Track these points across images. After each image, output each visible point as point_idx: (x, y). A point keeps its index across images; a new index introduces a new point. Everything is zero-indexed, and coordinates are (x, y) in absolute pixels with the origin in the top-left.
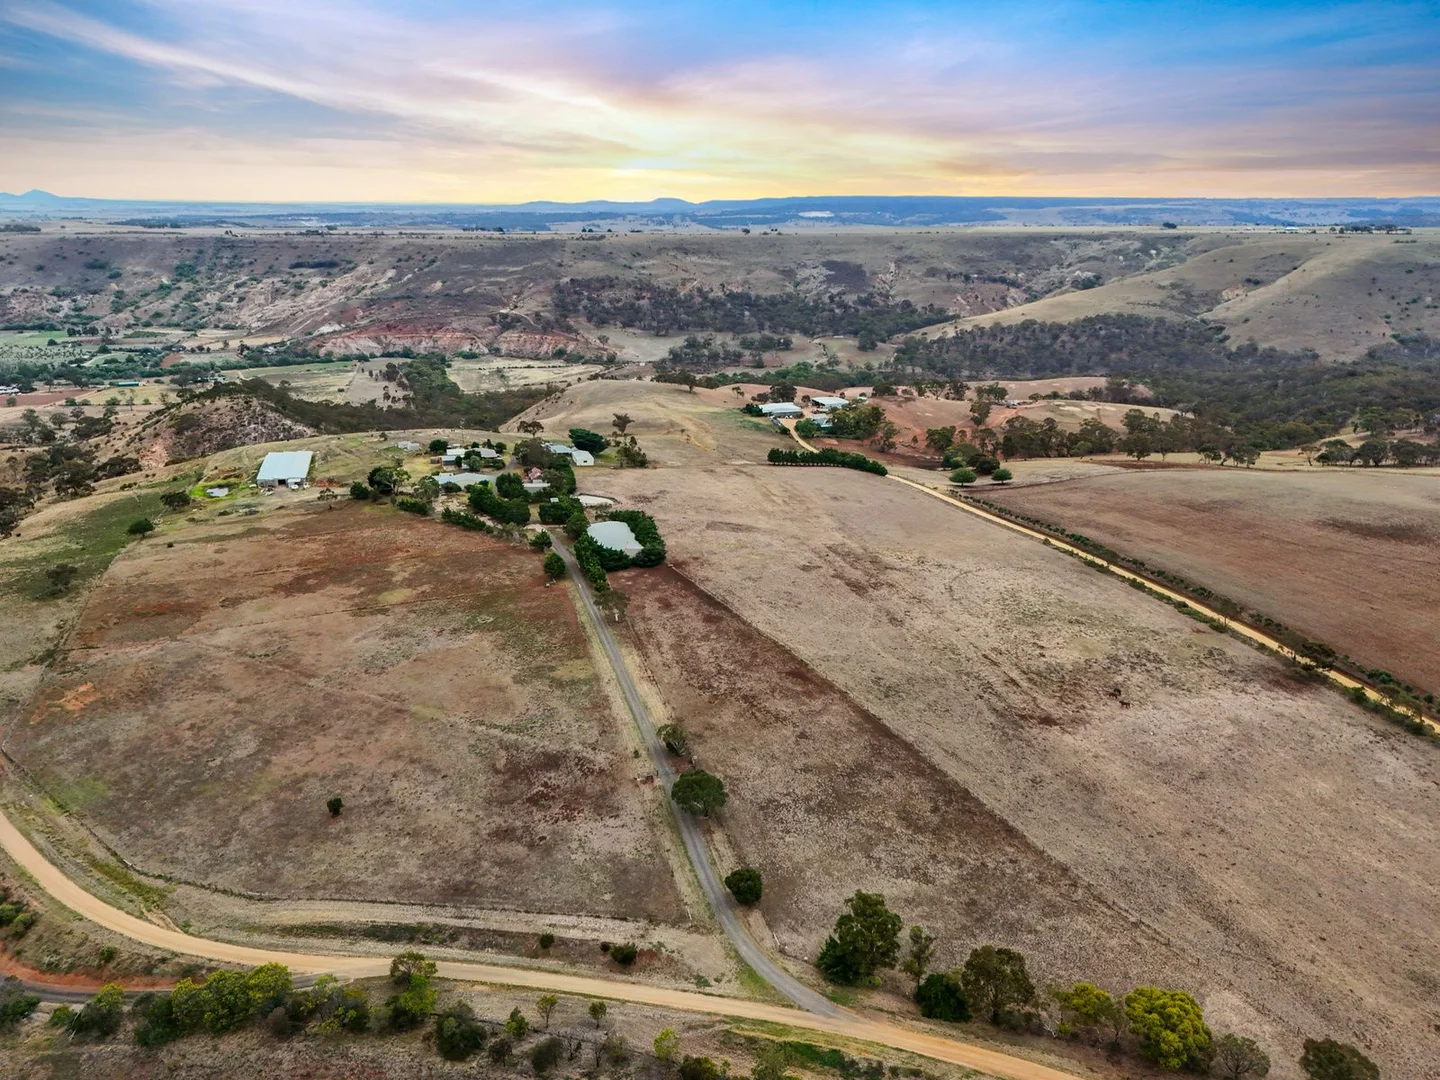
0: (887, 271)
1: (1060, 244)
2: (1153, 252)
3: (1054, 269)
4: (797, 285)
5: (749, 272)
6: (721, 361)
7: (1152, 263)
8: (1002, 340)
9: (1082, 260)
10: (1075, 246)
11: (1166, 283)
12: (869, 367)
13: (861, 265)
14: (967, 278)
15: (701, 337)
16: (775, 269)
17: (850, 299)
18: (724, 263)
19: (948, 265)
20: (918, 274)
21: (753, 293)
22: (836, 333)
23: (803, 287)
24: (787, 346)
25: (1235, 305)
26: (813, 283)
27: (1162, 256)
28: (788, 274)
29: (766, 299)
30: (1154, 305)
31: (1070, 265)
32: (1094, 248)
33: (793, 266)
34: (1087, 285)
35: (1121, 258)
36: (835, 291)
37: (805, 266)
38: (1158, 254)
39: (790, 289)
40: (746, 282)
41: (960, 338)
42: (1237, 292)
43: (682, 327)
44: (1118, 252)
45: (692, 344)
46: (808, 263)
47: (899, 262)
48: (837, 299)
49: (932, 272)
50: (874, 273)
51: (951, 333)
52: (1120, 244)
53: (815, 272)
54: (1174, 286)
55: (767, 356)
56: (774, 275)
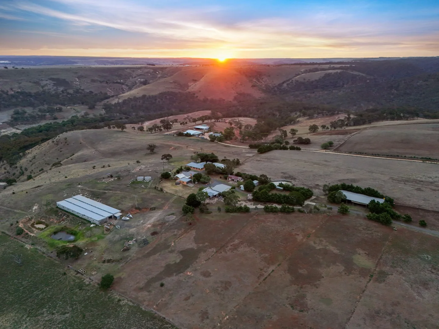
0: (76, 81)
1: (128, 71)
2: (157, 72)
3: (131, 78)
4: (43, 87)
5: (20, 83)
6: (37, 119)
7: (159, 76)
8: (140, 102)
9: (138, 75)
10: (133, 71)
11: (172, 81)
12: (101, 115)
13: (65, 79)
14: (107, 83)
15: (19, 109)
16: (30, 82)
17: (71, 91)
18: (6, 80)
19: (96, 78)
20: (89, 82)
21: (26, 91)
22: (74, 104)
23: (46, 88)
24: (60, 110)
25: (193, 87)
26: (50, 87)
27: (160, 74)
28: (37, 83)
29: (35, 93)
30: (173, 88)
31: (135, 77)
32: (139, 72)
33: (38, 80)
34: (145, 83)
35: (149, 74)
36: (61, 89)
37: (42, 80)
38: (159, 73)
39: (41, 89)
40: (20, 88)
41: (125, 102)
42: (192, 83)
43: (7, 107)
44: (148, 73)
45: (17, 113)
46: (43, 79)
47: (78, 78)
48: (65, 92)
49: (93, 81)
50: (72, 82)
51: (120, 101)
52: (146, 70)
53: (48, 82)
54: (175, 82)
55: (56, 114)
56: (31, 84)
